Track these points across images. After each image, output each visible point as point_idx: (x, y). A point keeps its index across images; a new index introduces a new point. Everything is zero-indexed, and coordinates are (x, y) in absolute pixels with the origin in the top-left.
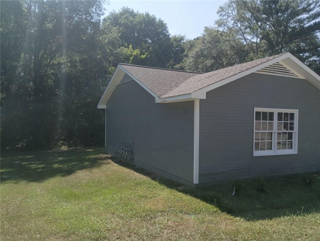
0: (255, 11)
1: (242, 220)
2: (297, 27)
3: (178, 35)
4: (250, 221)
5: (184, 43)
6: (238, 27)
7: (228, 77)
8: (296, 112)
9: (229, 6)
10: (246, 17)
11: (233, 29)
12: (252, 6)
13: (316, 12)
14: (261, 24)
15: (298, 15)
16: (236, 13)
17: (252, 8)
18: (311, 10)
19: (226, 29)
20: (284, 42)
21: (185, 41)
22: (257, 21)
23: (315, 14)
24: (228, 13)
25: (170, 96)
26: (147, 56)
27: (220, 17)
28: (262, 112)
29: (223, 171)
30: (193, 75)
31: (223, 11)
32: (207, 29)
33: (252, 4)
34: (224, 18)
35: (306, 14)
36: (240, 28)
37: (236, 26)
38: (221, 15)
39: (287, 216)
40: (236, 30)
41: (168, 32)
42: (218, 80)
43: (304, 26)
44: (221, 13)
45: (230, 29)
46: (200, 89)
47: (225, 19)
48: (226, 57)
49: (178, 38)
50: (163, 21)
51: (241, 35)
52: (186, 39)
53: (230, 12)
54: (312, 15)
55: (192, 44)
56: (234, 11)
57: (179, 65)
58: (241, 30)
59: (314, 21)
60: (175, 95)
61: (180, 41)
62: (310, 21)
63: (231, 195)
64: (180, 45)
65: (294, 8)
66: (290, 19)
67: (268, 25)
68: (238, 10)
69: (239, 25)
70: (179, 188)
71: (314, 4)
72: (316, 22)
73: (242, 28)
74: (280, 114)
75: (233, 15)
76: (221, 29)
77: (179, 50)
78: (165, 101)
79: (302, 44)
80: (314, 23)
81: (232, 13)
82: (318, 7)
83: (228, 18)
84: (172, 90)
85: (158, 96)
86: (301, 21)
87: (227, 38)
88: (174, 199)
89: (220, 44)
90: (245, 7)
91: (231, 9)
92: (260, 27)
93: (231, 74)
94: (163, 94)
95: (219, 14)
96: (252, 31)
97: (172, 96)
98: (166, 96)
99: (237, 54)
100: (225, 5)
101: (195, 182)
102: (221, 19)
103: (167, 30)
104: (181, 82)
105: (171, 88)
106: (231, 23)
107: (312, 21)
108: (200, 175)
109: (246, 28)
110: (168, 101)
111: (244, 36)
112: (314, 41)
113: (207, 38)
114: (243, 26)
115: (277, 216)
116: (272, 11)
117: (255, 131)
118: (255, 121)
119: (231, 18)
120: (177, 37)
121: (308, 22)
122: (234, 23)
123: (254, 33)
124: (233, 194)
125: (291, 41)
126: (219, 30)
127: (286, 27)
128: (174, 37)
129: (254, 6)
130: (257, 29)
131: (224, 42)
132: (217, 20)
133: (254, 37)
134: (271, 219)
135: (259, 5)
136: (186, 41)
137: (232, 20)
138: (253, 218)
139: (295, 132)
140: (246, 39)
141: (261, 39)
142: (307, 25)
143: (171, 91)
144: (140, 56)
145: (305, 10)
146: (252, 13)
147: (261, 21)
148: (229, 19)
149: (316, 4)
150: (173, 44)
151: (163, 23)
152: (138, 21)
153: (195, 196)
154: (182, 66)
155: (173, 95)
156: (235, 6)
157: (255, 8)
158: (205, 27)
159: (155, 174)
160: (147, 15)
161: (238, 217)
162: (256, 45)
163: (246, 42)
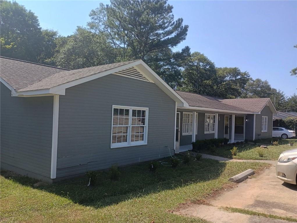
0: (122, 21)
1: (92, 208)
2: (155, 39)
3: (49, 30)
4: (99, 209)
5: (56, 39)
6: (108, 32)
7: (88, 76)
8: (146, 109)
9: (101, 12)
10: (115, 24)
11: (104, 33)
12: (120, 16)
13: (169, 29)
14: (128, 33)
15: (156, 30)
16: (106, 19)
17: (120, 17)
18: (166, 28)
19: (97, 32)
20: (146, 51)
21: (57, 37)
22: (124, 30)
23: (168, 31)
24: (99, 18)
25: (27, 90)
26: (13, 46)
27: (93, 20)
28: (120, 109)
29: (81, 164)
30: (59, 71)
31: (95, 14)
32: (79, 29)
33: (120, 14)
34: (96, 21)
35: (162, 30)
36: (110, 33)
37: (106, 31)
38: (93, 18)
39: (131, 199)
40: (107, 34)
41: (38, 25)
42: (78, 78)
43: (161, 40)
44: (93, 17)
45: (102, 33)
46: (59, 85)
47: (96, 23)
48: (96, 58)
49: (50, 32)
50: (34, 13)
51: (111, 39)
52: (58, 35)
53: (102, 17)
54: (166, 32)
55: (64, 41)
56: (105, 17)
57: (50, 60)
58: (111, 35)
59: (167, 37)
60: (33, 89)
61: (52, 36)
62: (165, 37)
63: (86, 186)
64: (52, 39)
65: (153, 24)
66: (150, 32)
67: (133, 34)
68: (108, 17)
69: (109, 31)
70: (35, 185)
71: (168, 23)
72: (168, 38)
73: (112, 33)
74: (134, 111)
75: (104, 21)
76: (93, 31)
77: (51, 45)
78: (23, 95)
79: (160, 54)
80: (167, 39)
81: (103, 18)
82: (170, 26)
83: (99, 22)
84: (32, 84)
85: (15, 90)
86: (158, 35)
87: (98, 41)
88: (27, 197)
89: (91, 45)
90: (114, 15)
91: (102, 14)
92: (126, 35)
93: (91, 74)
94: (21, 88)
95: (91, 17)
96: (120, 38)
97: (29, 90)
98: (24, 90)
99: (106, 55)
100: (97, 10)
101: (52, 178)
102: (93, 22)
103: (38, 23)
104: (45, 77)
105: (32, 82)
106: (102, 27)
107: (166, 36)
108: (58, 169)
109: (115, 34)
110: (25, 95)
111: (113, 41)
112: (168, 53)
113: (79, 37)
114: (113, 32)
115: (123, 200)
116: (136, 23)
117: (112, 126)
118: (113, 117)
119: (102, 22)
120: (48, 31)
121: (163, 37)
122: (104, 27)
123: (121, 40)
124: (88, 185)
125: (150, 50)
126: (91, 31)
127: (147, 38)
128: (45, 31)
129: (121, 16)
130: (124, 37)
131: (95, 44)
132: (89, 22)
133: (121, 43)
134: (117, 204)
135: (126, 16)
136: (59, 37)
137: (103, 24)
138: (101, 206)
139: (146, 126)
140: (115, 44)
141: (128, 46)
142: (163, 39)
143: (31, 86)
144: (4, 45)
145: (161, 27)
146: (120, 22)
147: (127, 30)
148: (101, 24)
149: (169, 24)
150: (44, 38)
151: (33, 15)
152: (3, 8)
153: (50, 191)
154: (53, 61)
155: (31, 90)
156: (106, 13)
157: (122, 18)
158: (78, 27)
159: (10, 172)
160: (15, 4)
161: (88, 206)
162: (124, 50)
163: (115, 46)
